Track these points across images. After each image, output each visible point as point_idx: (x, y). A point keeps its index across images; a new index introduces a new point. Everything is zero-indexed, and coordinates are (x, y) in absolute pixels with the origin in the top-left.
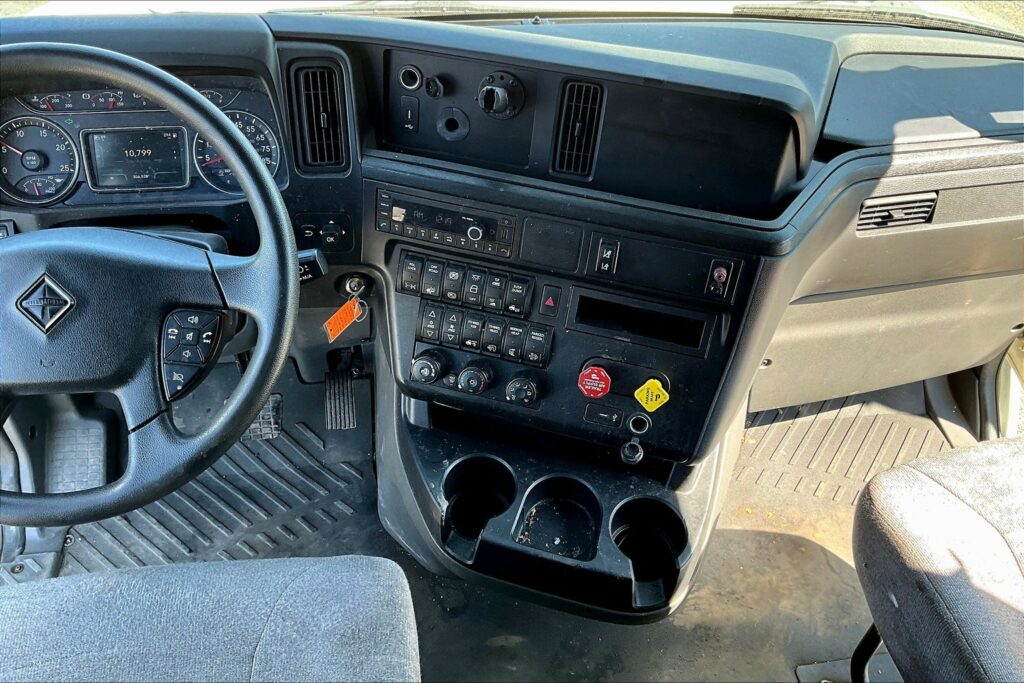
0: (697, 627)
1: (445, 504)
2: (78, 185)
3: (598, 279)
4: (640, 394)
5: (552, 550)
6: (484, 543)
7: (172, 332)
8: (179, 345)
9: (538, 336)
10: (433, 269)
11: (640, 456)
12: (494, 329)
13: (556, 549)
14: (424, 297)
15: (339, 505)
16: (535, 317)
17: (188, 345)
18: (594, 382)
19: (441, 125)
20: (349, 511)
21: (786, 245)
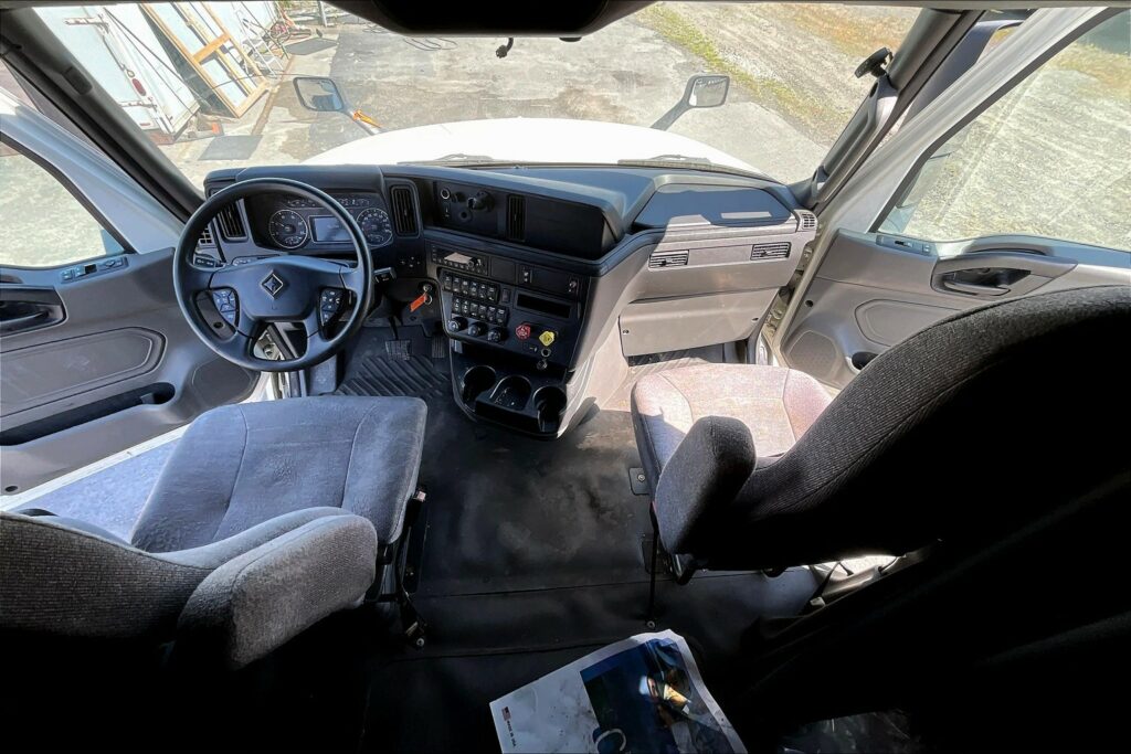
0: (587, 450)
1: (463, 386)
2: (308, 240)
3: (523, 286)
4: (541, 338)
5: (511, 407)
6: (478, 402)
7: (324, 298)
8: (327, 303)
9: (501, 311)
10: (457, 280)
11: (545, 366)
12: (483, 308)
13: (512, 407)
14: (454, 293)
15: (437, 392)
16: (500, 303)
17: (330, 303)
18: (522, 332)
19: (460, 215)
20: (441, 394)
21: (603, 271)
